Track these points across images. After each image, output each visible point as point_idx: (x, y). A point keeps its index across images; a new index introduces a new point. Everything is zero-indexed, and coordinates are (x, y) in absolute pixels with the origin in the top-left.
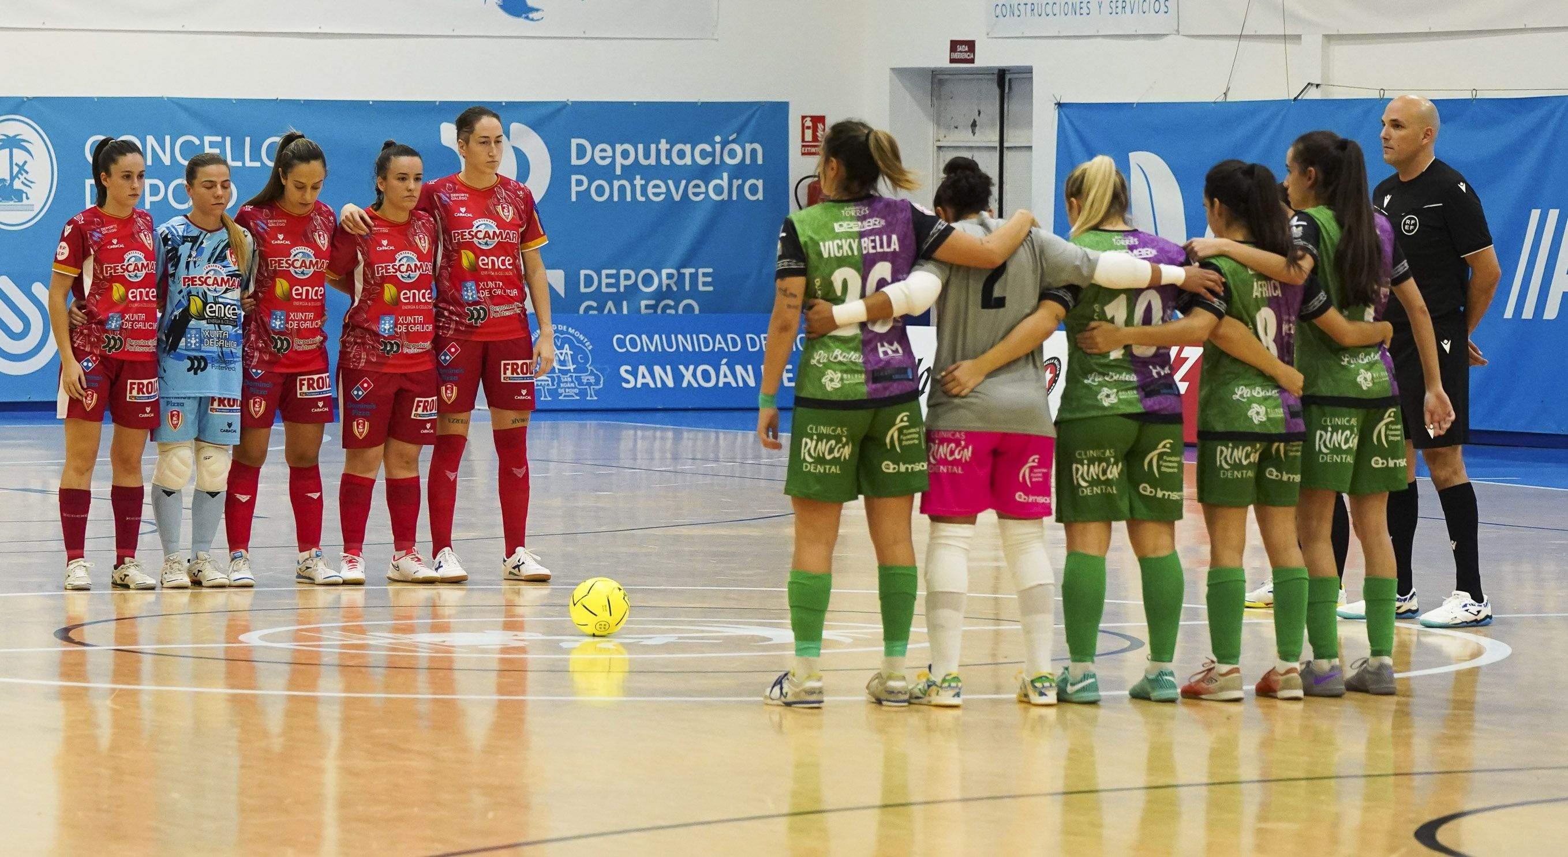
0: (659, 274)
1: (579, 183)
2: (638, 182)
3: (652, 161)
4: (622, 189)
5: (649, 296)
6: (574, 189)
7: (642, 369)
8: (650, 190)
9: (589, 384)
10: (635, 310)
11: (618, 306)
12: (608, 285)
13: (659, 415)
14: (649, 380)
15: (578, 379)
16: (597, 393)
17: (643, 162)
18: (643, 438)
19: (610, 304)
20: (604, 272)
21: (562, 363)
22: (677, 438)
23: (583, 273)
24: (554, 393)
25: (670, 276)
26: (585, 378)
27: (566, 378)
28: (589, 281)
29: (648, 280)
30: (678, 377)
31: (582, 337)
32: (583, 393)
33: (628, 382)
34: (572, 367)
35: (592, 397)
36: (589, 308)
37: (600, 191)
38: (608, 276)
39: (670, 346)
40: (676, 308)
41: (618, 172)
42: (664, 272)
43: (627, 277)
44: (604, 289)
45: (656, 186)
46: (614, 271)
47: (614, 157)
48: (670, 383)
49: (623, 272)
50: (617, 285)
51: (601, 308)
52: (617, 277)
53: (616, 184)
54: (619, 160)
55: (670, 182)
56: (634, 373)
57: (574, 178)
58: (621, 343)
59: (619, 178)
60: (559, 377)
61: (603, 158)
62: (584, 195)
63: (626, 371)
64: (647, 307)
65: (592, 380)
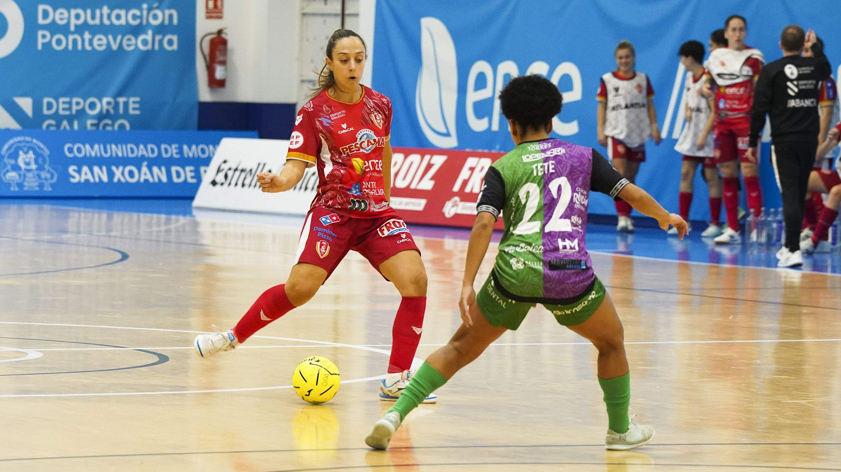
0: (101, 101)
1: (44, 36)
2: (87, 36)
3: (97, 21)
4: (75, 42)
5: (93, 117)
6: (40, 41)
7: (85, 169)
8: (95, 42)
9: (46, 179)
10: (83, 127)
11: (71, 124)
12: (64, 109)
13: (96, 202)
14: (89, 177)
15: (39, 176)
16: (52, 185)
17: (90, 22)
18: (85, 218)
19: (65, 123)
20: (61, 100)
21: (28, 164)
22: (110, 218)
23: (46, 100)
24: (20, 185)
25: (109, 103)
26: (43, 175)
27: (30, 175)
28: (50, 106)
29: (92, 106)
30: (111, 174)
31: (42, 146)
32: (41, 186)
33: (74, 177)
34: (34, 166)
35: (48, 189)
36: (49, 126)
37: (59, 42)
38: (64, 103)
39: (106, 152)
40: (113, 125)
41: (72, 28)
42: (105, 100)
43: (78, 104)
44: (61, 112)
45: (100, 39)
46: (67, 99)
47: (69, 19)
48: (105, 179)
49: (75, 100)
50: (70, 109)
51: (58, 125)
52: (70, 103)
53: (71, 38)
54: (73, 21)
55: (110, 38)
56: (79, 172)
57: (40, 33)
58: (71, 150)
59: (73, 33)
60: (25, 175)
61: (61, 19)
62: (47, 45)
63: (74, 170)
64: (92, 125)
65: (48, 176)
